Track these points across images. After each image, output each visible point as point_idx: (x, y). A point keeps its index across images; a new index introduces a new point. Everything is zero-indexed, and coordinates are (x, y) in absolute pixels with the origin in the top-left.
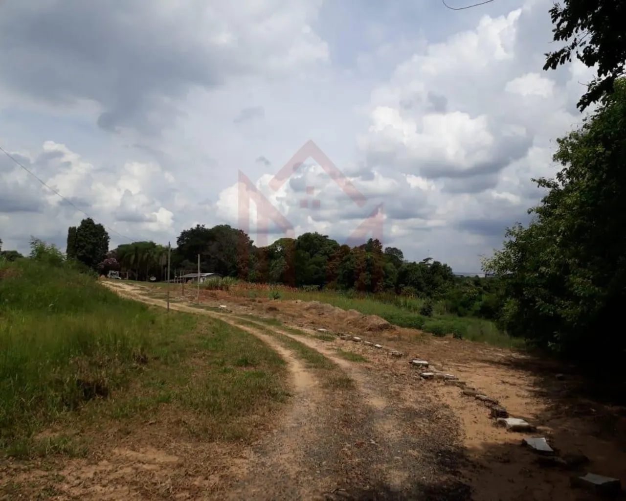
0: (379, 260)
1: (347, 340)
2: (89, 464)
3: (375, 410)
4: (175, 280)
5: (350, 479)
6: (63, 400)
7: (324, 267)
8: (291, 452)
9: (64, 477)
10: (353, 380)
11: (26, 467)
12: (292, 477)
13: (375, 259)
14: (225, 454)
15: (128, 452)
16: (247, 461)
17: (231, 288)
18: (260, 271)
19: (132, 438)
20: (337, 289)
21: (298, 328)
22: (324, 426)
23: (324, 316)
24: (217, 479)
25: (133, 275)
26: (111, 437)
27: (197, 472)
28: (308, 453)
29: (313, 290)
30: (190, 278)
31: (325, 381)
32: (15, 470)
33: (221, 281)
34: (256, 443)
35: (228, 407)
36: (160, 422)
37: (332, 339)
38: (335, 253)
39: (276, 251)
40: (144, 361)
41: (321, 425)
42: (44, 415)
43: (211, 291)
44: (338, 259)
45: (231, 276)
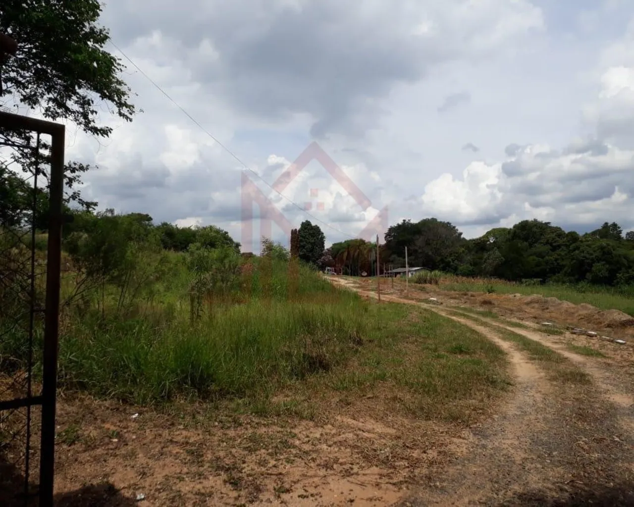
0: (618, 247)
1: (579, 335)
2: (316, 426)
3: (619, 407)
4: (384, 275)
5: (588, 473)
6: (292, 370)
7: (547, 257)
8: (514, 438)
9: (296, 435)
10: (588, 375)
11: (265, 422)
12: (518, 462)
13: (613, 247)
14: (442, 433)
15: (349, 420)
16: (466, 441)
17: (441, 281)
18: (471, 264)
19: (352, 409)
20: (564, 282)
21: (518, 321)
22: (553, 417)
23: (548, 310)
24: (435, 454)
25: (346, 271)
26: (334, 406)
27: (414, 445)
28: (535, 441)
29: (534, 284)
30: (399, 273)
31: (553, 374)
32: (257, 424)
33: (429, 274)
34: (475, 426)
35: (443, 389)
36: (377, 397)
37: (561, 333)
38: (560, 241)
39: (488, 243)
40: (360, 342)
41: (549, 416)
42: (278, 381)
43: (421, 285)
44: (564, 248)
45: (440, 270)
